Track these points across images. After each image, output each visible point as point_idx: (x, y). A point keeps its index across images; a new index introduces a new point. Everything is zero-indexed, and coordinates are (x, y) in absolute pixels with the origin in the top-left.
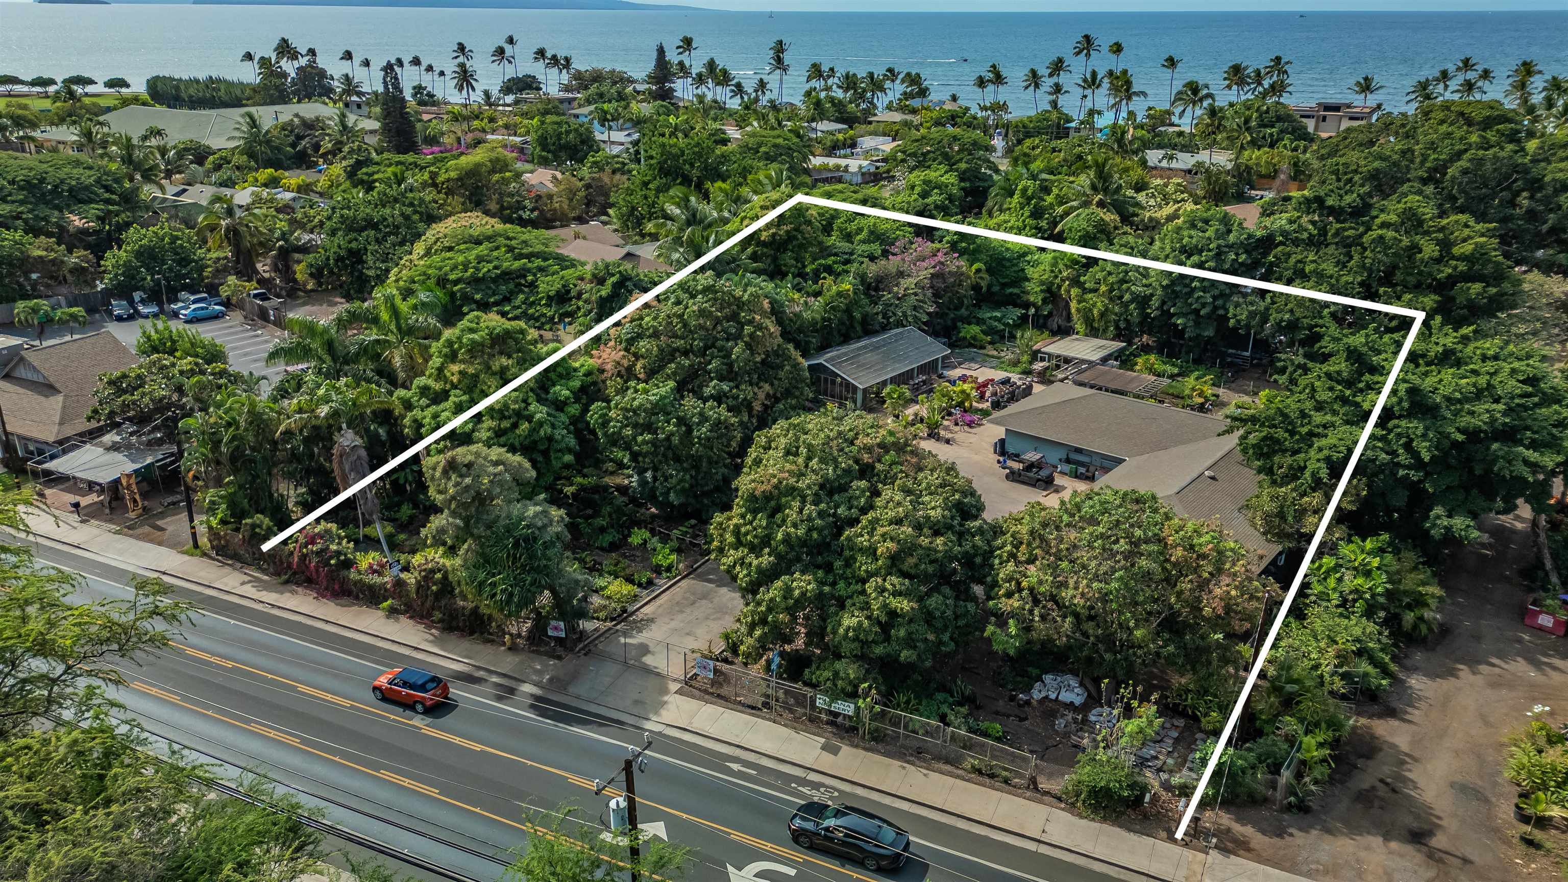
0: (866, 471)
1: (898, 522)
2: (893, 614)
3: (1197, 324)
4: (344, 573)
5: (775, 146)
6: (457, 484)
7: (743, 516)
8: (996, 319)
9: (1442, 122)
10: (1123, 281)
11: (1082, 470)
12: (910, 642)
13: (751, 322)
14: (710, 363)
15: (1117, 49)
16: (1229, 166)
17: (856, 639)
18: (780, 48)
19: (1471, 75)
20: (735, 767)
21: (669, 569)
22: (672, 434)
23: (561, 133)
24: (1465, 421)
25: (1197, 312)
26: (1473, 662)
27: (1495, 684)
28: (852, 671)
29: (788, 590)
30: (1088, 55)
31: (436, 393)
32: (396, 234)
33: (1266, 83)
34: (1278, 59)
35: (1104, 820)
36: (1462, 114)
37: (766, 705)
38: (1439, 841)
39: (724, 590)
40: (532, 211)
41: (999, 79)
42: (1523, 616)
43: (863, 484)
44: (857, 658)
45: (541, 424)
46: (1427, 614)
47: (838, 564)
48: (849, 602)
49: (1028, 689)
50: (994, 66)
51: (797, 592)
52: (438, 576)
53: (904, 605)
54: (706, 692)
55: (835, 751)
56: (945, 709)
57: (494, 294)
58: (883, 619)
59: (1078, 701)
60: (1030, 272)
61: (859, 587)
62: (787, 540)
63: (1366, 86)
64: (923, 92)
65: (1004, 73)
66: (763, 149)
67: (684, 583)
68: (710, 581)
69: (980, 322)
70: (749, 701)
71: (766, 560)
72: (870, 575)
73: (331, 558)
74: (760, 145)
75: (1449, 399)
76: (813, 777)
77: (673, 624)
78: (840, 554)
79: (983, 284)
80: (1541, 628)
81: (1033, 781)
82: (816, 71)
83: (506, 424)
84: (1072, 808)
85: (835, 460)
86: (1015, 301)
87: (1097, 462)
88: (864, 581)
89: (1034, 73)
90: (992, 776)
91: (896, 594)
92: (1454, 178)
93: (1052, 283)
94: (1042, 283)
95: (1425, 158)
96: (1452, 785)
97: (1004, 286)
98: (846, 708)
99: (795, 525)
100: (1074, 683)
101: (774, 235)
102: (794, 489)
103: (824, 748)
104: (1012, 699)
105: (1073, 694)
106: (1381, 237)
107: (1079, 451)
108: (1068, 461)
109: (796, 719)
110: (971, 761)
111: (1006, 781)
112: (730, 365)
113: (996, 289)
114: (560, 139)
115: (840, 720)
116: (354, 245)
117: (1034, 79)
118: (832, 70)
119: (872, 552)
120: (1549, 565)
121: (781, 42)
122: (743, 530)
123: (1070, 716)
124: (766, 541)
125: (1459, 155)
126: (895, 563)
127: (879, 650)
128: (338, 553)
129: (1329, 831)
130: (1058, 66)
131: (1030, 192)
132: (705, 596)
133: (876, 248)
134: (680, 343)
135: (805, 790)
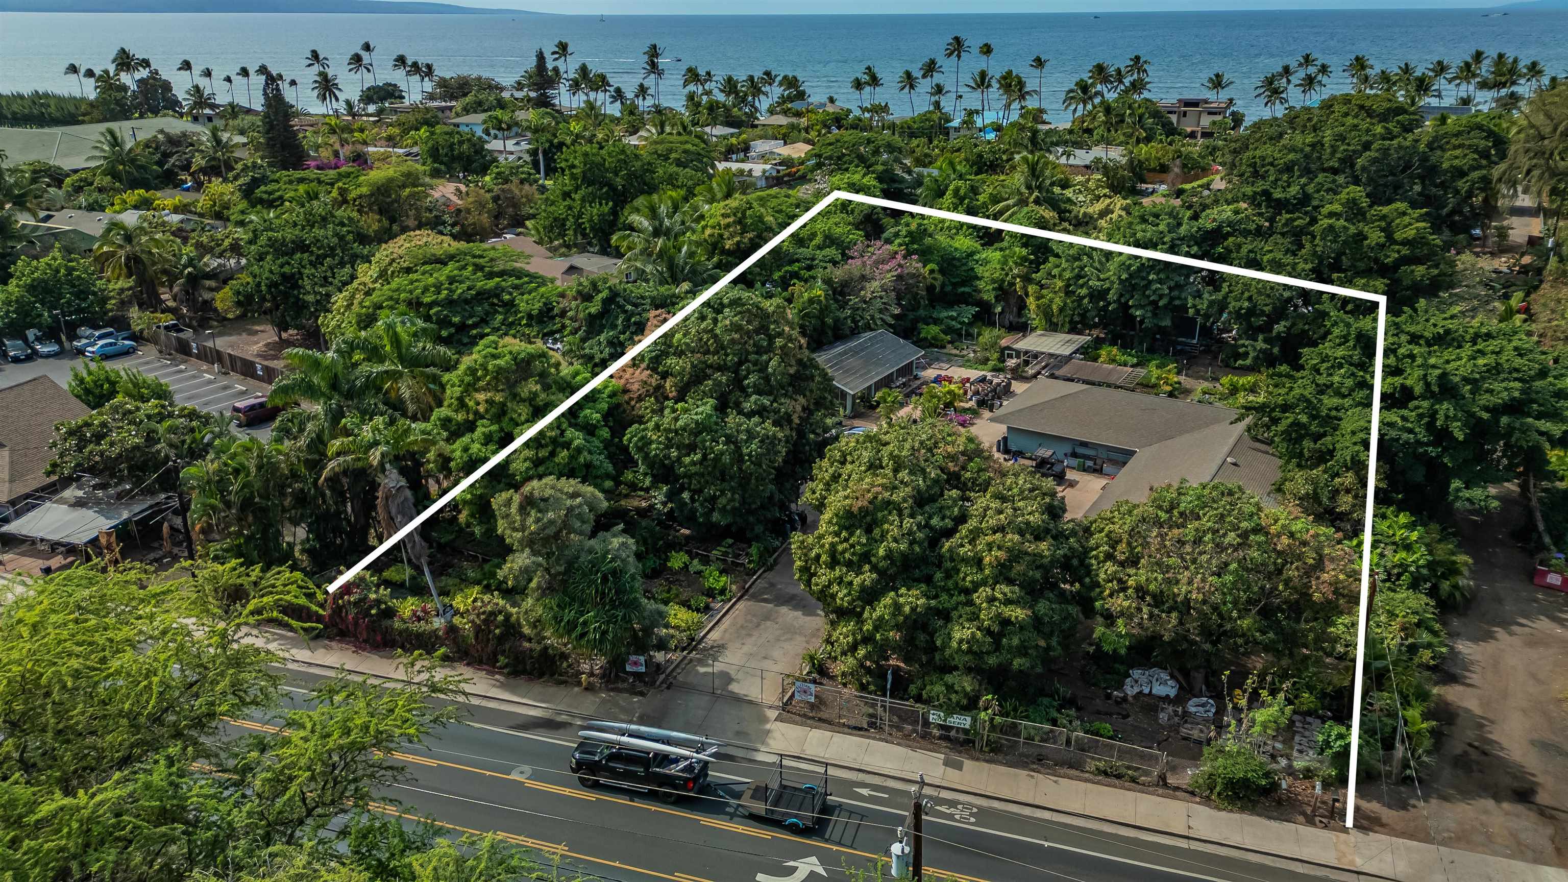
0: (954, 479)
1: (1000, 529)
2: (1005, 622)
3: (1155, 315)
4: (386, 623)
5: (685, 152)
6: (538, 520)
7: (837, 534)
8: (952, 318)
9: (1346, 115)
10: (1079, 277)
11: (1090, 463)
12: (1022, 650)
13: (780, 334)
14: (746, 377)
15: (987, 50)
16: (1124, 161)
17: (970, 651)
18: (654, 52)
19: (1312, 70)
20: (865, 792)
21: (723, 592)
22: (722, 453)
23: (453, 144)
24: (1485, 399)
25: (1155, 303)
26: (1506, 623)
27: (1533, 642)
28: (967, 684)
29: (897, 607)
30: (959, 56)
31: (458, 424)
32: (333, 256)
33: (1127, 81)
34: (1137, 58)
35: (1242, 810)
37: (872, 725)
38: (1542, 798)
39: (784, 610)
40: (453, 225)
41: (874, 81)
42: (1532, 576)
43: (955, 493)
44: (969, 670)
45: (579, 450)
46: (1462, 582)
47: (939, 575)
48: (954, 614)
49: (1120, 686)
50: (869, 68)
51: (907, 609)
52: (500, 618)
53: (1018, 613)
54: (805, 716)
55: (959, 767)
56: (1055, 714)
57: (471, 317)
58: (996, 628)
59: (1172, 693)
60: (979, 270)
61: (962, 598)
62: (889, 555)
63: (1217, 83)
64: (801, 95)
65: (879, 76)
66: (673, 156)
67: (741, 605)
68: (766, 601)
69: (936, 322)
70: (852, 723)
71: (868, 577)
72: (976, 586)
73: (371, 607)
74: (670, 151)
75: (1466, 380)
76: (945, 794)
77: (746, 649)
78: (939, 566)
79: (937, 284)
80: (1551, 587)
81: (1163, 778)
82: (692, 76)
83: (543, 453)
84: (1207, 801)
85: (923, 471)
86: (965, 299)
87: (1103, 454)
88: (967, 592)
89: (908, 75)
90: (1119, 777)
91: (1008, 602)
92: (1364, 169)
93: (1003, 281)
94: (993, 281)
95: (1334, 150)
96: (1533, 743)
97: (955, 285)
98: (963, 721)
99: (895, 540)
100: (1165, 676)
101: (738, 243)
102: (888, 503)
103: (947, 763)
104: (1108, 697)
105: (1165, 687)
106: (1331, 227)
107: (1084, 444)
108: (1074, 455)
109: (907, 736)
110: (1091, 765)
111: (1133, 780)
112: (767, 379)
113: (949, 288)
114: (452, 150)
115: (953, 733)
116: (286, 269)
117: (909, 81)
118: (708, 73)
119: (978, 562)
120: (1541, 527)
121: (655, 47)
122: (840, 548)
123: (1171, 709)
124: (866, 557)
125: (1367, 146)
126: (1003, 573)
127: (992, 661)
128: (378, 602)
129: (1445, 798)
130: (930, 68)
131: (962, 192)
132: (767, 618)
133: (831, 252)
134: (712, 359)
135: (943, 809)
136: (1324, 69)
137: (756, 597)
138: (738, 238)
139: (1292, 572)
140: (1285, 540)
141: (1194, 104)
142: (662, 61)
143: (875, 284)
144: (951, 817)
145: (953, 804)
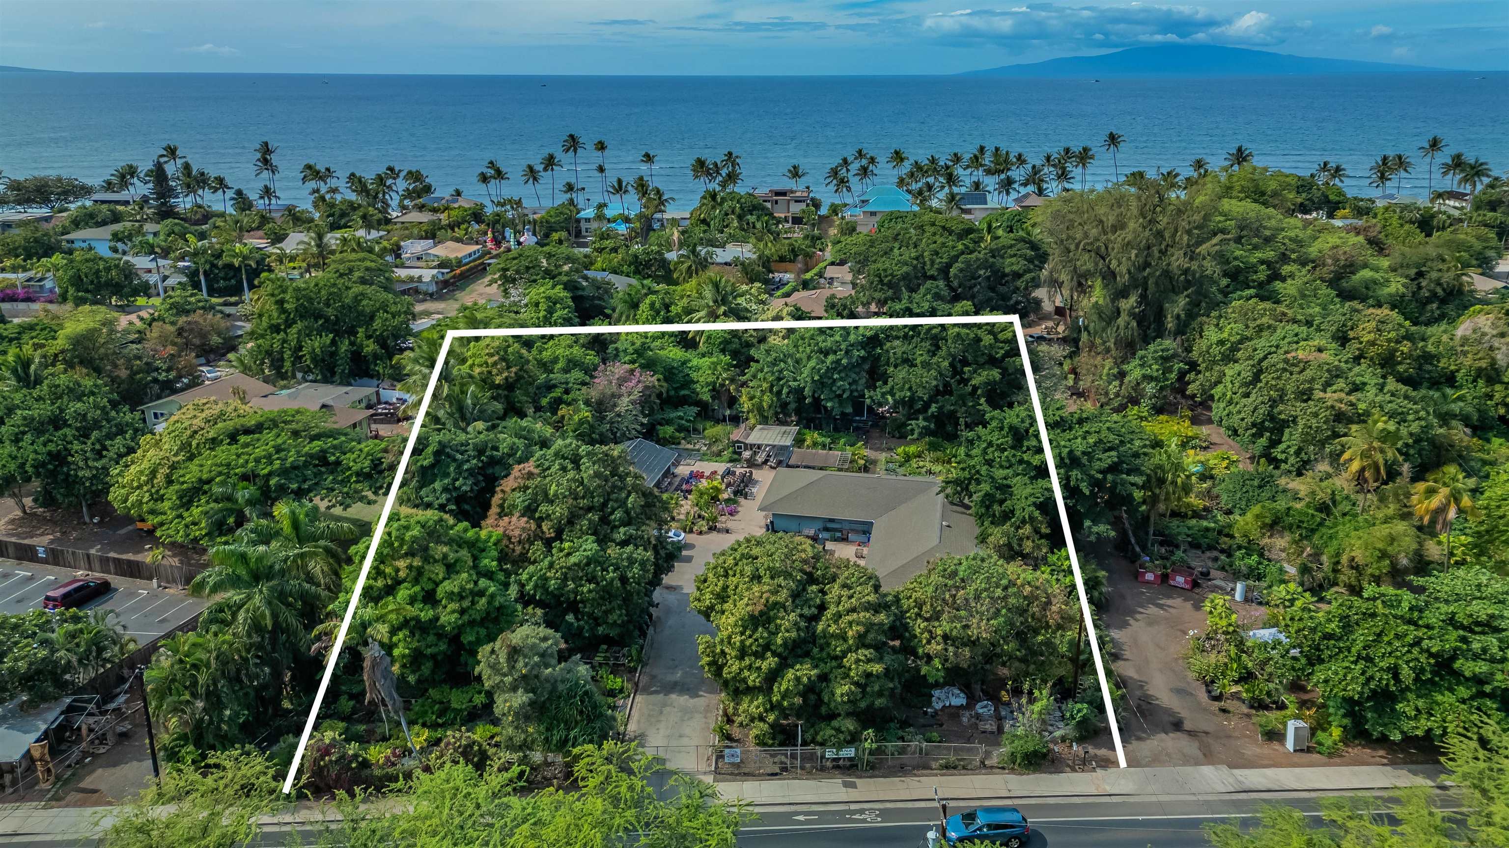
0: (811, 579)
1: (853, 610)
2: (868, 675)
3: (841, 403)
4: (367, 772)
6: (526, 665)
7: (742, 634)
8: (680, 418)
10: (779, 379)
11: (838, 534)
12: (880, 694)
13: (628, 474)
14: (612, 513)
15: (601, 146)
16: (755, 257)
17: (849, 701)
18: (266, 150)
19: (864, 162)
20: (801, 818)
21: (621, 691)
22: (612, 580)
25: (840, 396)
26: (1132, 613)
28: (849, 725)
29: (798, 679)
30: (575, 151)
33: (724, 172)
34: (730, 154)
35: (1034, 772)
36: (944, 228)
37: (785, 769)
38: (1187, 725)
39: (673, 696)
40: (168, 370)
41: (499, 174)
42: (1137, 576)
43: (814, 588)
44: (848, 714)
45: (493, 596)
46: (1104, 590)
47: (816, 650)
48: (832, 676)
49: (929, 704)
50: (491, 163)
51: (805, 680)
52: (476, 748)
53: (877, 668)
54: (732, 774)
55: (853, 786)
56: (900, 733)
58: (863, 681)
59: (964, 702)
60: (694, 376)
61: (834, 663)
62: (785, 644)
63: (795, 173)
64: (428, 189)
65: (503, 169)
67: (639, 698)
68: (656, 692)
69: (669, 422)
70: (769, 771)
71: (770, 662)
72: (844, 654)
73: (351, 762)
76: (853, 807)
77: (662, 732)
78: (814, 643)
79: (664, 390)
80: (1148, 582)
81: (982, 763)
82: (312, 173)
83: (466, 604)
84: (1013, 771)
85: (791, 575)
87: (846, 526)
88: (839, 658)
89: (531, 168)
90: (955, 768)
91: (869, 661)
92: (955, 276)
93: (714, 383)
94: (708, 384)
95: (933, 262)
96: (1171, 690)
97: (676, 389)
98: (849, 752)
99: (787, 631)
100: (957, 691)
101: (506, 378)
102: (776, 604)
103: (846, 785)
104: (926, 713)
105: (958, 699)
106: (958, 334)
107: (832, 521)
108: (826, 529)
109: (810, 773)
110: (934, 765)
111: (964, 768)
112: (627, 512)
113: (672, 393)
115: (841, 762)
116: (51, 447)
117: (532, 174)
118: (328, 170)
119: (843, 637)
120: (1133, 541)
121: (266, 144)
122: (748, 643)
123: (967, 714)
124: (767, 647)
125: (955, 259)
126: (862, 641)
127: (863, 705)
128: (356, 756)
130: (550, 162)
131: (657, 305)
132: (665, 705)
133: (578, 373)
134: (583, 503)
135: (857, 817)
136: (872, 160)
137: (646, 691)
138: (505, 374)
139: (1035, 609)
140: (1028, 589)
141: (784, 194)
142: (274, 159)
143: (625, 400)
144: (864, 821)
145: (862, 811)
